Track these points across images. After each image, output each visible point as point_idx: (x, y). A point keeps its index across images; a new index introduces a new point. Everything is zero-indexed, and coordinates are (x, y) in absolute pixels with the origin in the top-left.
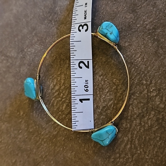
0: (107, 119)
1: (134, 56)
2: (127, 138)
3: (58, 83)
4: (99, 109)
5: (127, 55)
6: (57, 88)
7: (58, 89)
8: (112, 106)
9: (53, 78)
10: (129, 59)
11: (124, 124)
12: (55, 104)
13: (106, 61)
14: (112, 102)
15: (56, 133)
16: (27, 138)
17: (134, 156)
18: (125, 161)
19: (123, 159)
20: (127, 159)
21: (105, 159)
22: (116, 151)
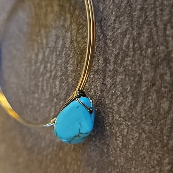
0: (130, 79)
4: (110, 65)
8: (131, 45)
11: (166, 74)
14: (128, 36)
22: (168, 143)
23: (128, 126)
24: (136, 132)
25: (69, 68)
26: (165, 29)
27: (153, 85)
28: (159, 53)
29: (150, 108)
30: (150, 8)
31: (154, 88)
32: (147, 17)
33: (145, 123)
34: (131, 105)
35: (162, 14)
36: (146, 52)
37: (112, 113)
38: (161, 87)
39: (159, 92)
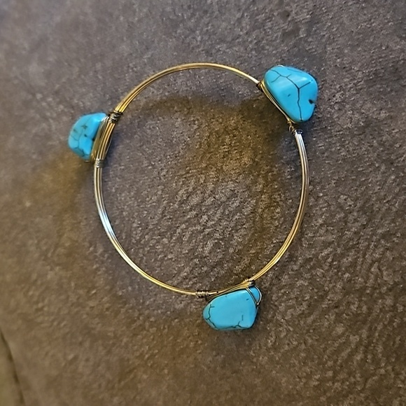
0: (313, 289)
1: (398, 145)
2: (356, 337)
3: (199, 190)
4: (295, 264)
5: (381, 141)
6: (195, 200)
7: (197, 205)
8: (330, 260)
9: (188, 175)
10: (386, 152)
11: (354, 304)
12: (185, 239)
13: (327, 150)
14: (330, 249)
15: (182, 305)
16: (107, 309)
17: (370, 381)
18: (346, 387)
19: (343, 383)
20: (351, 383)
21: (298, 380)
22: (326, 363)
23: (288, 331)
24: (296, 340)
25: (235, 237)
26: (371, 265)
27: (336, 307)
28: (355, 283)
29: (323, 325)
30: (365, 237)
31: (336, 310)
32: (358, 244)
33: (309, 336)
34: (303, 314)
35: (374, 250)
36: (342, 275)
37: (275, 311)
38: (344, 313)
39: (339, 317)
